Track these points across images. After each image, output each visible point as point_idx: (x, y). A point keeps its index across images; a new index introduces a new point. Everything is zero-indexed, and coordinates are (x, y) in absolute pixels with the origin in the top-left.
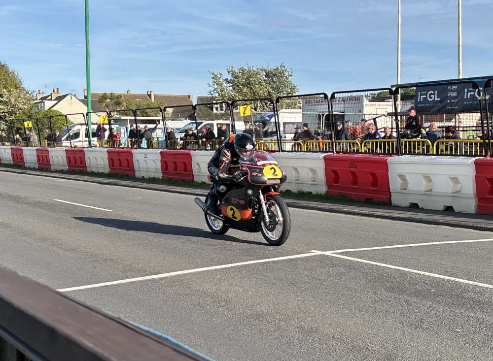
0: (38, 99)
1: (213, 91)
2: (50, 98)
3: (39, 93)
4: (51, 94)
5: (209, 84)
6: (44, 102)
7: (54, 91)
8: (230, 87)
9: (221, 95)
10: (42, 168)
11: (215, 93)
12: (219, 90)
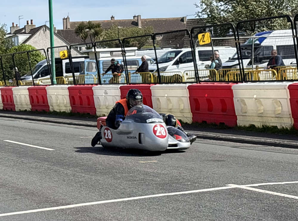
0: (12, 33)
1: (201, 13)
2: (24, 31)
3: (13, 26)
4: (25, 26)
5: (196, 5)
6: (17, 37)
7: (28, 24)
8: (221, 6)
9: (210, 16)
10: (6, 109)
11: (204, 14)
12: (208, 11)
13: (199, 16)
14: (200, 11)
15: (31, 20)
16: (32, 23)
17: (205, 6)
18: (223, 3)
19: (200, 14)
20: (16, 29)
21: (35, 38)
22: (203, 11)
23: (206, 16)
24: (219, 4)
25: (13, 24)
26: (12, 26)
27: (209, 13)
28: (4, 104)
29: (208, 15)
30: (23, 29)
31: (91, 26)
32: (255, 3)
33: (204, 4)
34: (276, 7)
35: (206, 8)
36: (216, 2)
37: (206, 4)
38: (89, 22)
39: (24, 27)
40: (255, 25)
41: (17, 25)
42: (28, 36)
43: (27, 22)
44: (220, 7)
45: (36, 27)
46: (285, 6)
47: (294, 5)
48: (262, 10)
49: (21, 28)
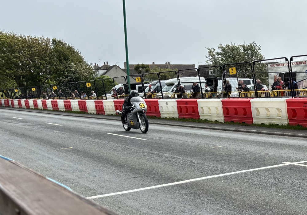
0: (95, 69)
5: (206, 56)
6: (99, 71)
9: (214, 63)
10: (99, 113)
11: (210, 62)
12: (213, 60)
13: (208, 63)
14: (209, 60)
15: (107, 62)
16: (107, 64)
17: (211, 57)
18: (221, 56)
19: (208, 62)
20: (97, 67)
21: (110, 72)
22: (210, 60)
23: (211, 63)
24: (219, 57)
25: (95, 64)
26: (94, 65)
27: (213, 61)
28: (97, 111)
29: (213, 62)
30: (102, 67)
31: (143, 66)
32: (238, 57)
33: (210, 56)
34: (249, 59)
35: (212, 58)
36: (217, 55)
37: (211, 56)
38: (143, 65)
39: (102, 66)
40: (238, 69)
41: (97, 65)
42: (105, 71)
43: (105, 63)
44: (219, 58)
45: (110, 66)
46: (254, 59)
47: (258, 59)
48: (242, 61)
49: (100, 66)
